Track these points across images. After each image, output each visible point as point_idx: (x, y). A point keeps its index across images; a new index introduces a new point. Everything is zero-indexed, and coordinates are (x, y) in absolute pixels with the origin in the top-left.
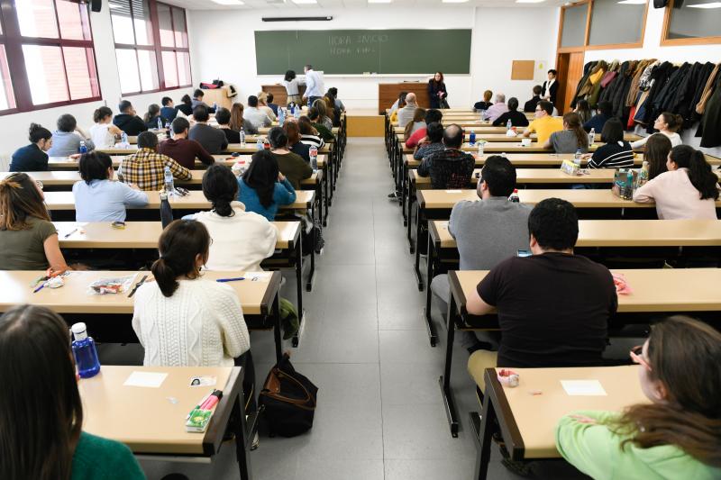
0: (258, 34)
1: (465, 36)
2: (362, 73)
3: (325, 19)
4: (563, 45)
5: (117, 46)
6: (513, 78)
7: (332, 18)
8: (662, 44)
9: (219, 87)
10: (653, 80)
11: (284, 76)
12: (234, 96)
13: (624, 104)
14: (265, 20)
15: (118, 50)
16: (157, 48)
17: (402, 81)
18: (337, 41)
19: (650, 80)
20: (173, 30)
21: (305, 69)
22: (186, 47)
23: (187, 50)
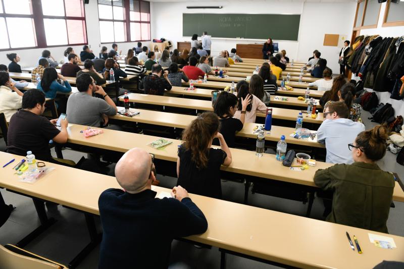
0: (185, 15)
1: (296, 19)
2: (236, 38)
3: (218, 8)
4: (356, 26)
5: (100, 20)
6: (324, 45)
7: (222, 7)
8: (382, 26)
9: (162, 42)
10: (371, 48)
11: (191, 37)
12: (170, 47)
13: (358, 62)
14: (188, 8)
15: (100, 22)
16: (127, 21)
17: (253, 43)
18: (224, 19)
19: (370, 48)
20: (140, 12)
21: (204, 33)
22: (149, 21)
23: (149, 22)
